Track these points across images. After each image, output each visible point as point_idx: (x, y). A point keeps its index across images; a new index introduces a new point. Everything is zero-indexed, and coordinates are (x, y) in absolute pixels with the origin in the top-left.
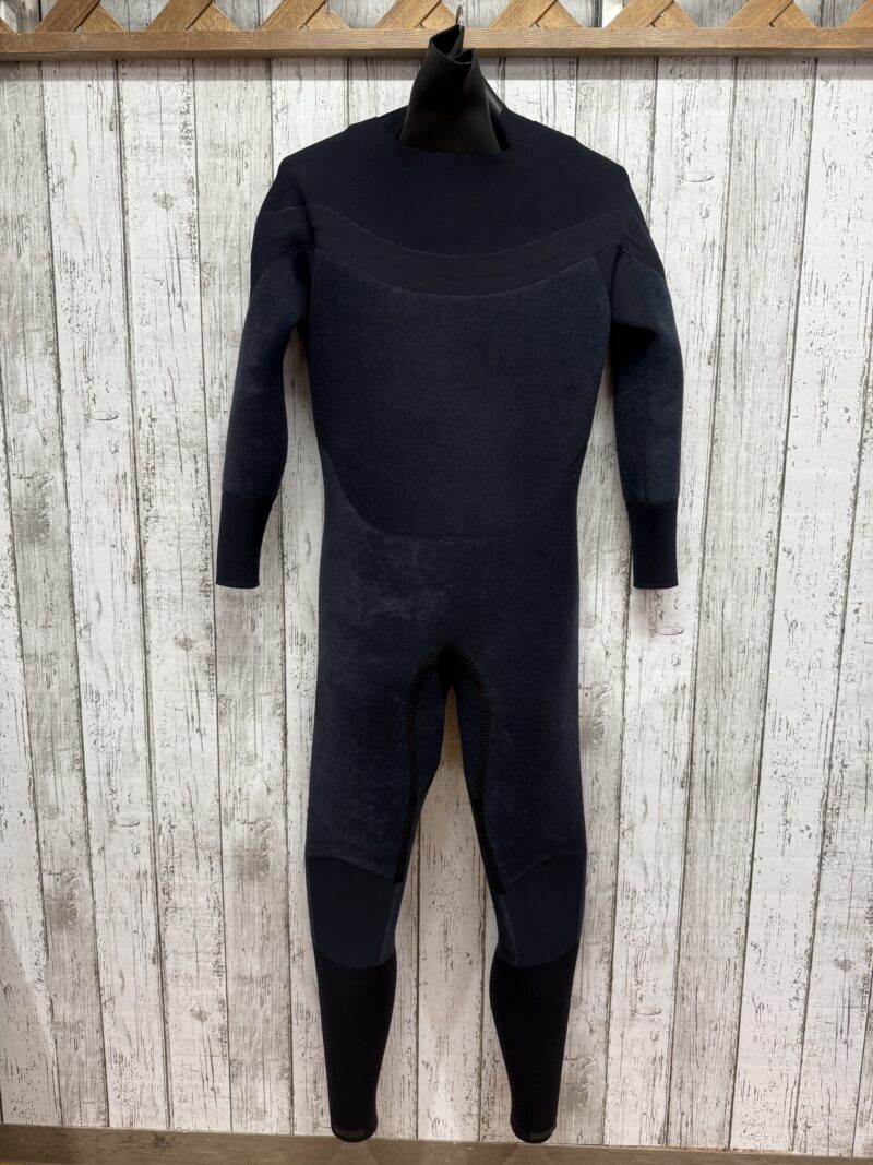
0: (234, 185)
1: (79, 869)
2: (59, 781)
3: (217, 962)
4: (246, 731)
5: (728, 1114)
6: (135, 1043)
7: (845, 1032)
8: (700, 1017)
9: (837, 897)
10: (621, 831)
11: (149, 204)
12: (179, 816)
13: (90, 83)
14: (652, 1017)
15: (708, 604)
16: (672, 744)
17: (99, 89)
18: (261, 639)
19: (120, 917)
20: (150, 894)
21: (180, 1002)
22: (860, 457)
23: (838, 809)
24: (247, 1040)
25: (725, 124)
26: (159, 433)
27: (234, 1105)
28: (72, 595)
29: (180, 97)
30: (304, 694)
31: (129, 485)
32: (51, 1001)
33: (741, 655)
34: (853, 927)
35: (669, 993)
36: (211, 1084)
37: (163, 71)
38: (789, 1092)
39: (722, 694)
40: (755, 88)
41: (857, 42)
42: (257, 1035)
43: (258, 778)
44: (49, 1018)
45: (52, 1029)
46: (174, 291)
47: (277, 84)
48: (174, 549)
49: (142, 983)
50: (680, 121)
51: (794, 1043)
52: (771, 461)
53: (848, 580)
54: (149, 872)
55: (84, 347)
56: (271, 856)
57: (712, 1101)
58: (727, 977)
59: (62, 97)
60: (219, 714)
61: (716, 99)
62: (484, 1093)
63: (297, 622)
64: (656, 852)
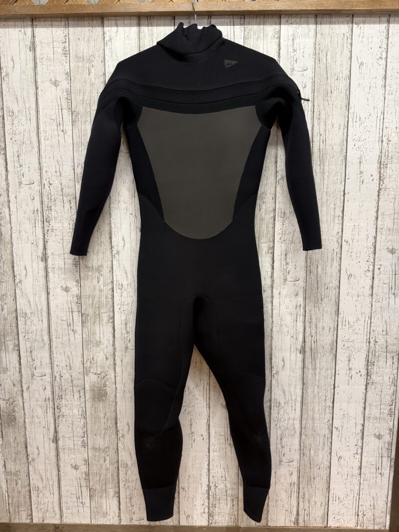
0: (87, 75)
1: (17, 397)
2: (7, 355)
3: (83, 441)
4: (95, 330)
5: (326, 510)
6: (44, 481)
7: (380, 469)
8: (312, 463)
9: (374, 405)
10: (273, 374)
11: (48, 84)
12: (64, 371)
13: (20, 29)
14: (289, 464)
15: (310, 267)
16: (295, 333)
17: (24, 32)
18: (102, 287)
19: (37, 420)
20: (51, 409)
21: (66, 461)
22: (378, 197)
23: (374, 362)
24: (98, 478)
25: (312, 45)
26: (53, 190)
27: (92, 510)
28: (13, 267)
29: (62, 35)
30: (123, 312)
31: (39, 215)
32: (5, 461)
33: (326, 291)
34: (382, 418)
35: (297, 452)
36: (81, 500)
37: (54, 23)
38: (355, 497)
39: (318, 309)
40: (326, 29)
41: (371, 7)
42: (102, 476)
43: (102, 352)
44: (4, 470)
45: (5, 475)
46: (60, 124)
47: (106, 29)
48: (61, 245)
49: (47, 452)
50: (292, 44)
51: (356, 474)
52: (338, 200)
53: (375, 254)
54: (51, 398)
55: (18, 151)
56: (108, 390)
57: (319, 504)
58: (324, 444)
59: (7, 36)
60: (83, 322)
61: (308, 34)
62: (211, 502)
63: (119, 279)
64: (289, 384)
